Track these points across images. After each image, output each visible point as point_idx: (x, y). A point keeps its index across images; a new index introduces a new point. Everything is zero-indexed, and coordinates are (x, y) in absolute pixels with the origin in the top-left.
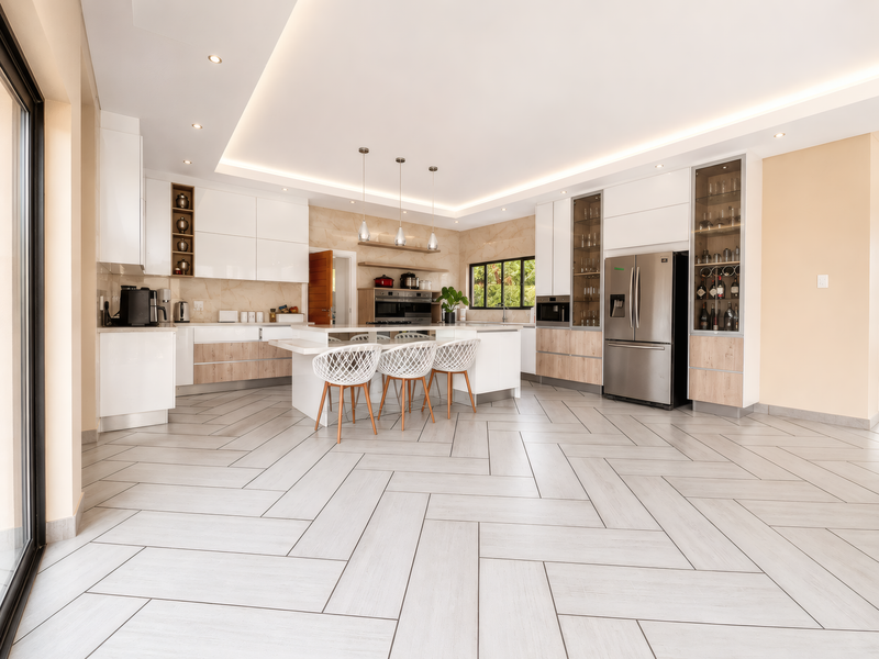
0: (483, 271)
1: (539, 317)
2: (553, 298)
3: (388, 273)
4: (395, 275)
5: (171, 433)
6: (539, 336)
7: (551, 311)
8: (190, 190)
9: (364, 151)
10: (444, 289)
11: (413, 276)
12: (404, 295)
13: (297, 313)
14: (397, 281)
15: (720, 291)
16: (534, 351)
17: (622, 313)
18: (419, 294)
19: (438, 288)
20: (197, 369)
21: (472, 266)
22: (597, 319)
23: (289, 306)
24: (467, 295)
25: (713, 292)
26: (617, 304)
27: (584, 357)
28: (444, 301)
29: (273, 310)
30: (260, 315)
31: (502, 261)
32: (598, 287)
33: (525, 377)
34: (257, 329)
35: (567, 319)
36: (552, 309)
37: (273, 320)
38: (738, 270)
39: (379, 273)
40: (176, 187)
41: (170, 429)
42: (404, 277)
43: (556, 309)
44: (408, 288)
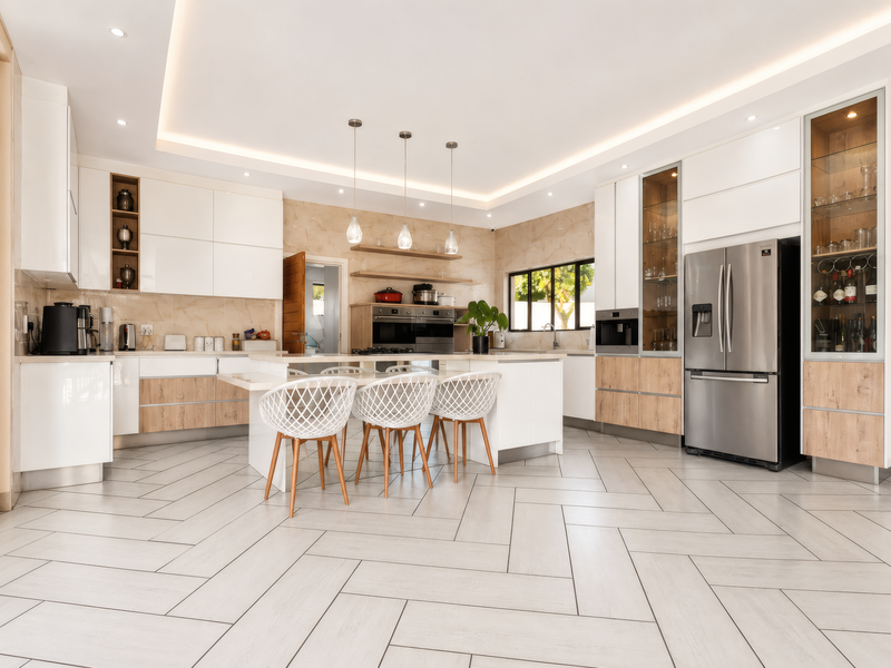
0: (526, 280)
1: (599, 342)
2: (616, 314)
3: (396, 285)
4: (405, 288)
5: (107, 495)
6: (600, 366)
7: (614, 331)
8: (135, 182)
9: (355, 124)
10: (472, 304)
11: (428, 287)
12: (417, 314)
13: (268, 338)
14: (407, 296)
15: (851, 292)
16: (593, 389)
17: (708, 331)
18: (436, 313)
19: (464, 304)
20: (142, 412)
21: (512, 275)
22: (675, 341)
23: (258, 330)
24: (506, 312)
25: (839, 295)
26: (701, 318)
27: (657, 395)
28: (473, 321)
29: (236, 336)
30: (219, 343)
31: (552, 268)
32: (675, 295)
33: (570, 423)
34: (214, 360)
35: (635, 342)
36: (616, 328)
37: (237, 347)
38: (873, 261)
39: (382, 285)
40: (116, 179)
41: (105, 490)
42: (418, 289)
43: (620, 328)
44: (423, 303)
